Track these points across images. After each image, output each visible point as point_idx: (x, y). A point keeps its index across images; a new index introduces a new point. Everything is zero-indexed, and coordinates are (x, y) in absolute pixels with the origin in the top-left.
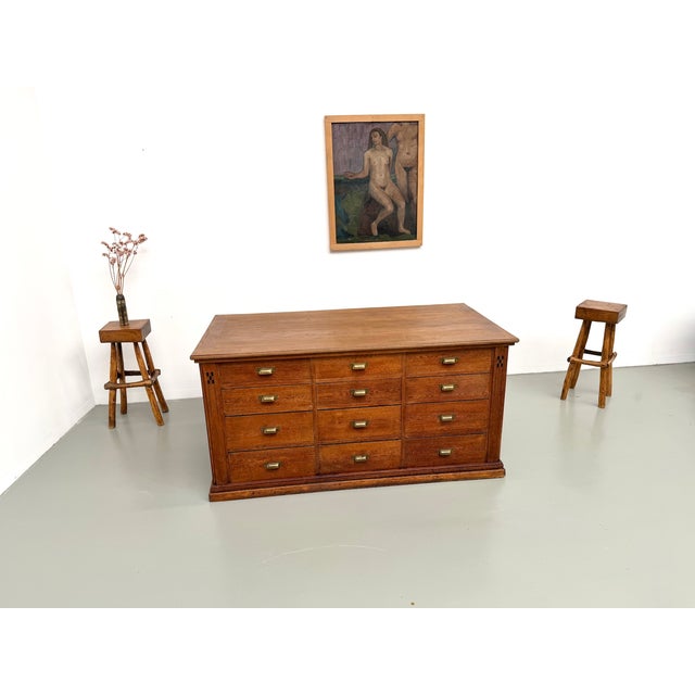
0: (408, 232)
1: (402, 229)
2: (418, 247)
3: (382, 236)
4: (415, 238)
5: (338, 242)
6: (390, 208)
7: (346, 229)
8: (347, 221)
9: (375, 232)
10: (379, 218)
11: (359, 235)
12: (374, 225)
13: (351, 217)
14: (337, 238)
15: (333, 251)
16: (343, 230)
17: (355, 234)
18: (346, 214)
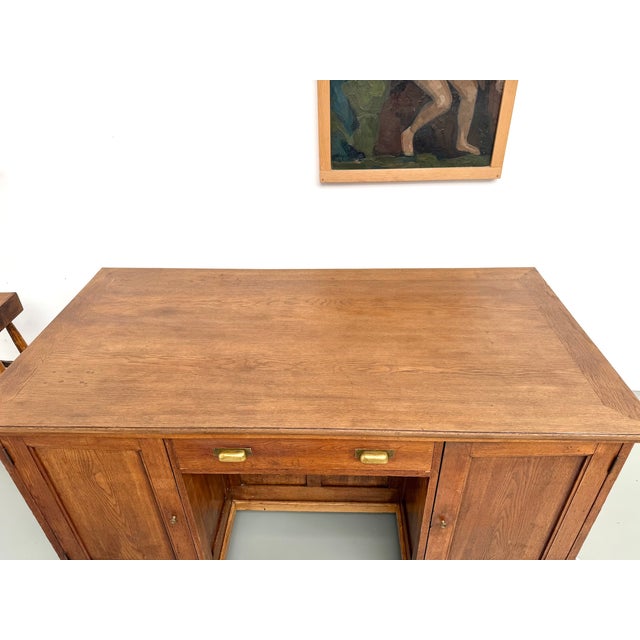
0: (475, 150)
1: (463, 144)
2: (489, 180)
3: (422, 158)
4: (489, 163)
5: (335, 166)
6: (444, 100)
7: (351, 142)
8: (355, 126)
9: (408, 149)
10: (419, 122)
11: (376, 153)
12: (408, 135)
13: (362, 118)
14: (333, 157)
15: (324, 182)
16: (344, 144)
17: (369, 151)
18: (353, 112)
